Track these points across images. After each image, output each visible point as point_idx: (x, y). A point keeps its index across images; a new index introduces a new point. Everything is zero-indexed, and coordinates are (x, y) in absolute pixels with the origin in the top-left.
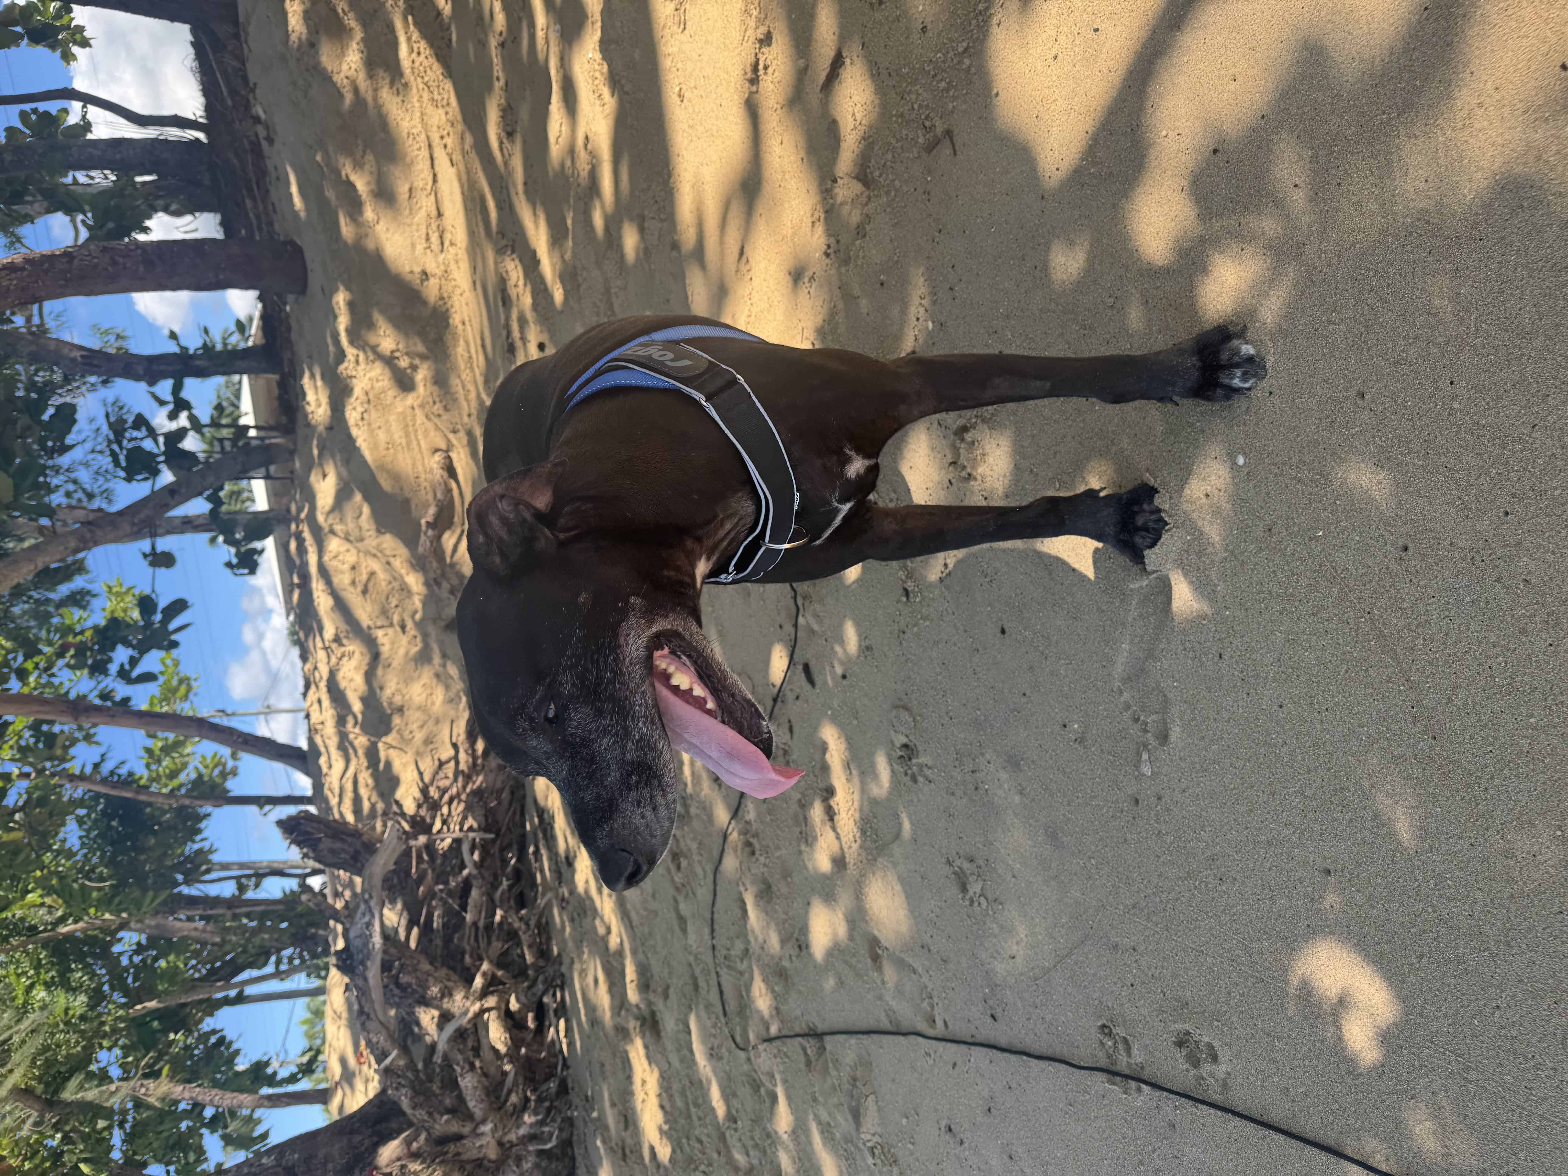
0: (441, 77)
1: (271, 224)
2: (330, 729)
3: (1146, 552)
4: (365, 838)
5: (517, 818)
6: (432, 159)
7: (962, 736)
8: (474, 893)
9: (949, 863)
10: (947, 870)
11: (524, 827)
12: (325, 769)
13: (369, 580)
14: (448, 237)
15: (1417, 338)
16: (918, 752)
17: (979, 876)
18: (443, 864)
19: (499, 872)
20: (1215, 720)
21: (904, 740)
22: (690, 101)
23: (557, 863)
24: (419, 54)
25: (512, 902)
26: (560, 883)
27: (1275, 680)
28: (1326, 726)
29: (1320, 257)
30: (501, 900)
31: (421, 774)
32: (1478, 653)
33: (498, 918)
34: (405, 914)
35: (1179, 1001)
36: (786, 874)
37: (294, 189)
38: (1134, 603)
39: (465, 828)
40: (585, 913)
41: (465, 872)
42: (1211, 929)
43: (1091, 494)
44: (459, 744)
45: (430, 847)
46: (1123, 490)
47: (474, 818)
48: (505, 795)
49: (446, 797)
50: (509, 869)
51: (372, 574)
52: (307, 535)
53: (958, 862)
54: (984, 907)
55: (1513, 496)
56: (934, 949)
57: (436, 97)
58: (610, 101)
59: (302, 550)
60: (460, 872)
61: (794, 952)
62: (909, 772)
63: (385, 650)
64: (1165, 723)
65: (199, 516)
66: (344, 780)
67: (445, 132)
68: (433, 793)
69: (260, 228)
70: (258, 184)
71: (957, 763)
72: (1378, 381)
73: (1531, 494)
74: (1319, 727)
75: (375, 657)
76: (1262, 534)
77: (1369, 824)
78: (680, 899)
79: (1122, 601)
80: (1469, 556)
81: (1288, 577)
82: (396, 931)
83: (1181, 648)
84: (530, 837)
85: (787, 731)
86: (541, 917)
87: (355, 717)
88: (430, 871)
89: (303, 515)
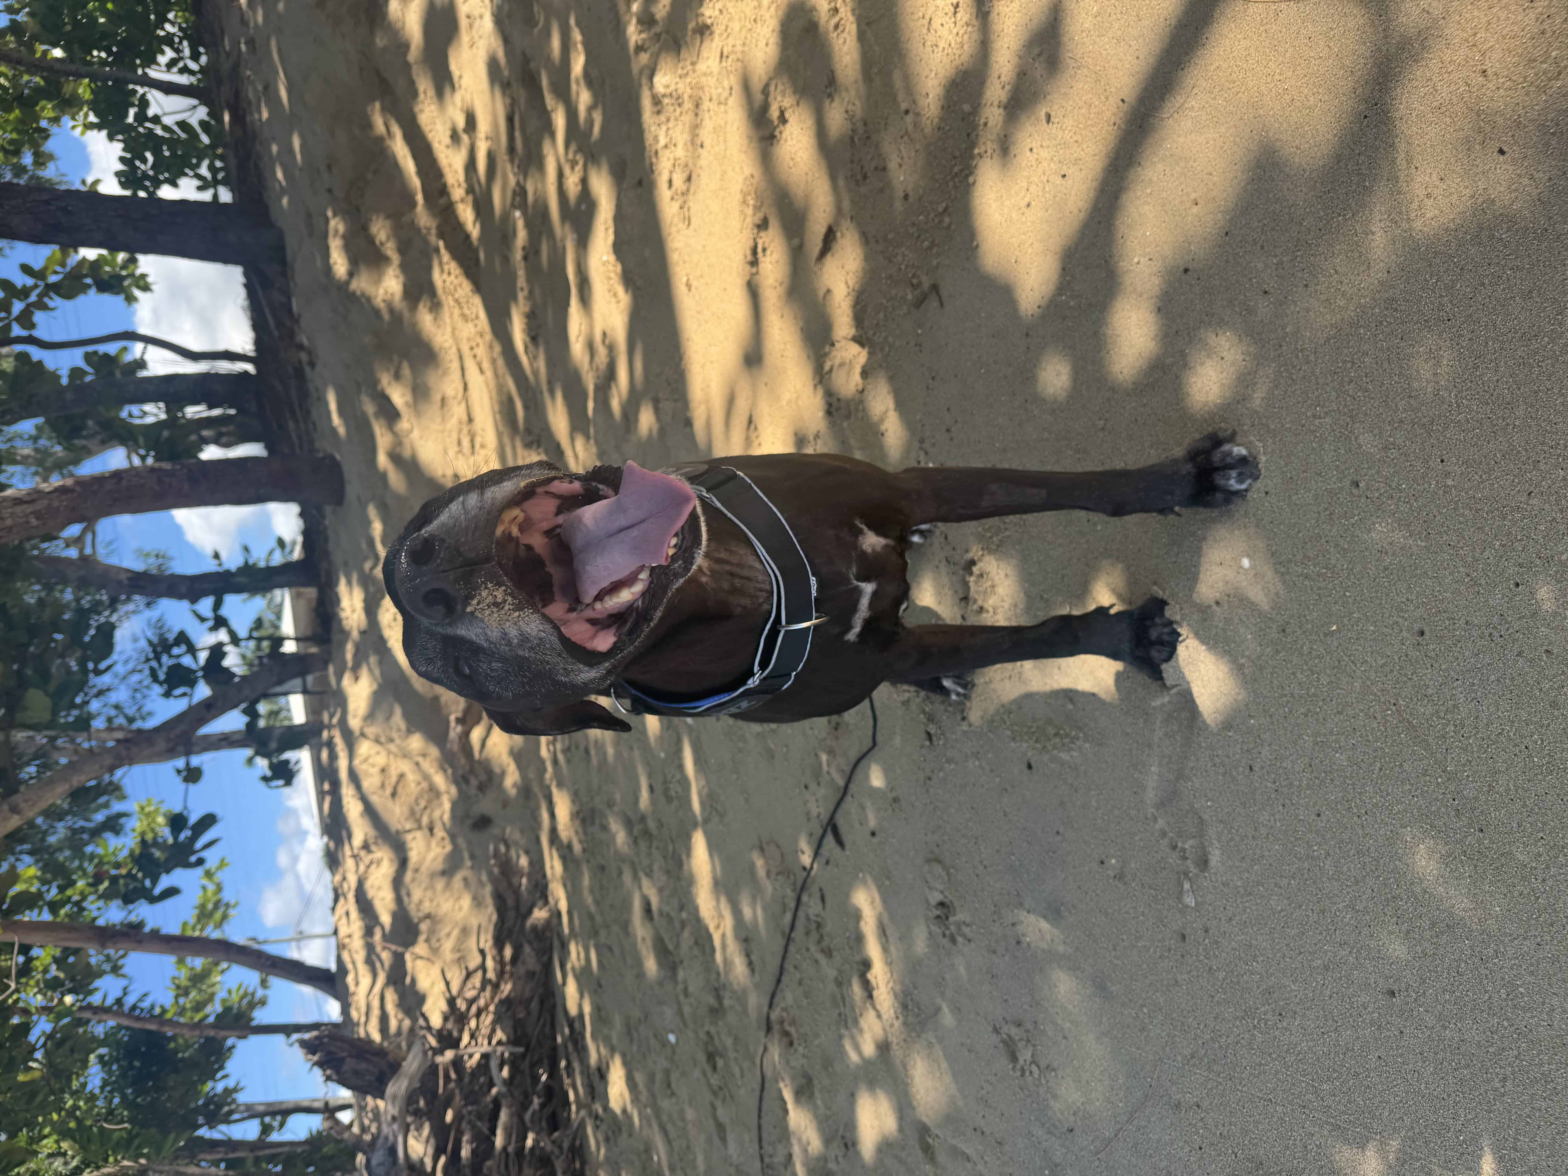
0: (470, 294)
1: (311, 442)
2: (357, 944)
3: (1164, 666)
4: (390, 1057)
5: (547, 1030)
6: (463, 369)
7: (998, 885)
8: (504, 1116)
9: (996, 1031)
10: (995, 1039)
11: (555, 1039)
12: (352, 988)
13: (398, 782)
14: (478, 441)
15: (1401, 421)
16: (954, 908)
17: (1028, 1041)
18: (471, 1082)
19: (530, 1090)
20: (1253, 837)
21: (939, 897)
22: (697, 288)
23: (589, 1075)
24: (449, 274)
25: (544, 1124)
26: (593, 1098)
27: (1309, 787)
28: (1367, 830)
29: (1297, 356)
30: (532, 1121)
31: (447, 984)
32: (1511, 734)
33: (529, 1142)
34: (432, 1141)
35: (1252, 1162)
36: (827, 1064)
37: (333, 406)
38: (1158, 722)
39: (494, 1042)
40: (620, 1130)
41: (494, 1091)
42: (1277, 1072)
43: (1102, 611)
44: (487, 951)
45: (457, 1063)
46: (1134, 607)
47: (503, 1030)
48: (534, 1005)
49: (474, 1009)
50: (540, 1087)
51: (401, 776)
52: (339, 741)
53: (1005, 1029)
54: (1036, 1075)
55: (1521, 565)
56: (987, 1131)
57: (466, 311)
58: (624, 298)
59: (333, 757)
60: (489, 1091)
61: (840, 1152)
62: (947, 932)
63: (414, 856)
64: (1204, 848)
65: (235, 733)
66: (371, 997)
67: (474, 344)
68: (461, 1005)
69: (301, 447)
70: (300, 406)
71: (995, 917)
72: (1369, 468)
73: (1538, 562)
74: (1360, 832)
75: (403, 863)
76: (1276, 635)
77: (1427, 934)
78: (718, 1103)
79: (1146, 721)
80: (1487, 634)
81: (1307, 677)
82: (422, 1161)
83: (1210, 764)
84: (561, 1051)
85: (819, 901)
86: (574, 1139)
87: (383, 928)
88: (457, 1092)
89: (335, 720)
